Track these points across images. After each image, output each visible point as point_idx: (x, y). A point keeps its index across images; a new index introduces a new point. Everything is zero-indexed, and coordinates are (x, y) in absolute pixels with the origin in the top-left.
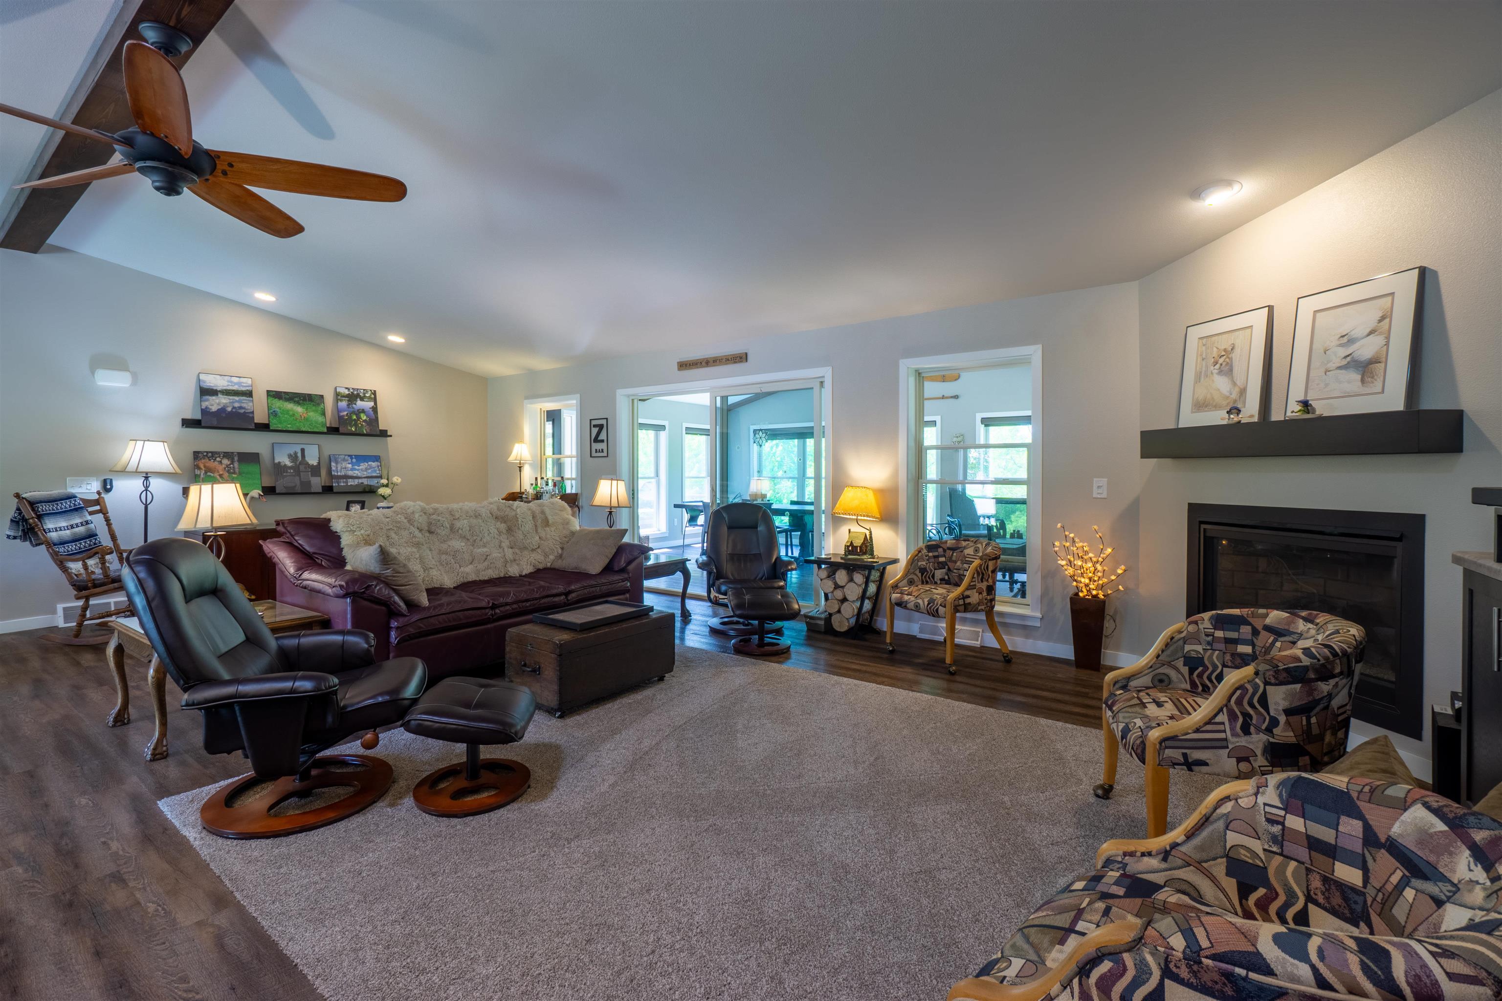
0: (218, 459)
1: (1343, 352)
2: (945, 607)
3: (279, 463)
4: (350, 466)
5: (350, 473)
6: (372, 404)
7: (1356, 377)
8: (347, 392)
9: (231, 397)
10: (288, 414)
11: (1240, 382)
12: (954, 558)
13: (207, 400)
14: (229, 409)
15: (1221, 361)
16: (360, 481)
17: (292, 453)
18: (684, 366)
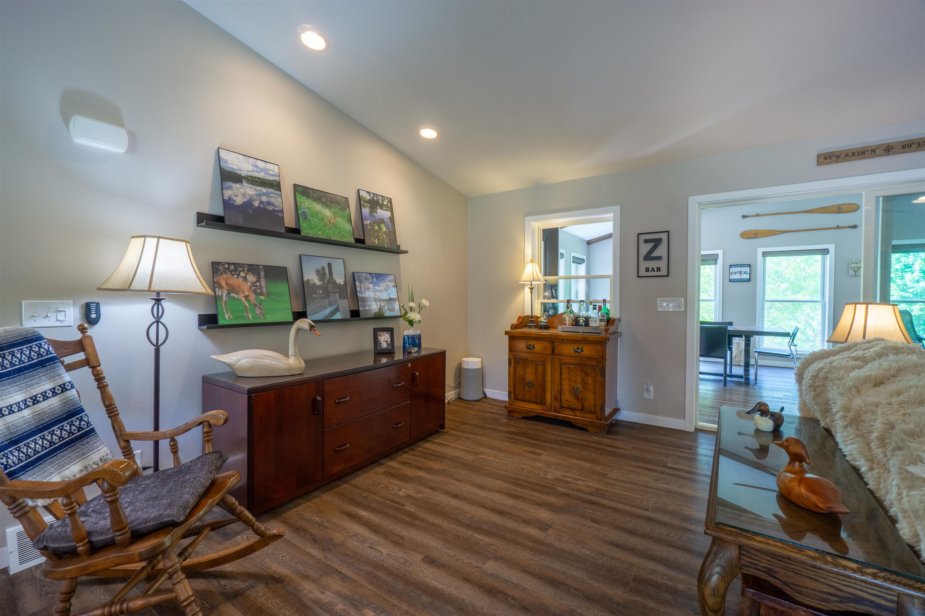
0: (242, 274)
3: (308, 280)
4: (371, 286)
5: (373, 295)
6: (388, 214)
8: (368, 197)
9: (258, 188)
10: (317, 217)
13: (230, 188)
14: (256, 204)
16: (382, 304)
17: (320, 269)
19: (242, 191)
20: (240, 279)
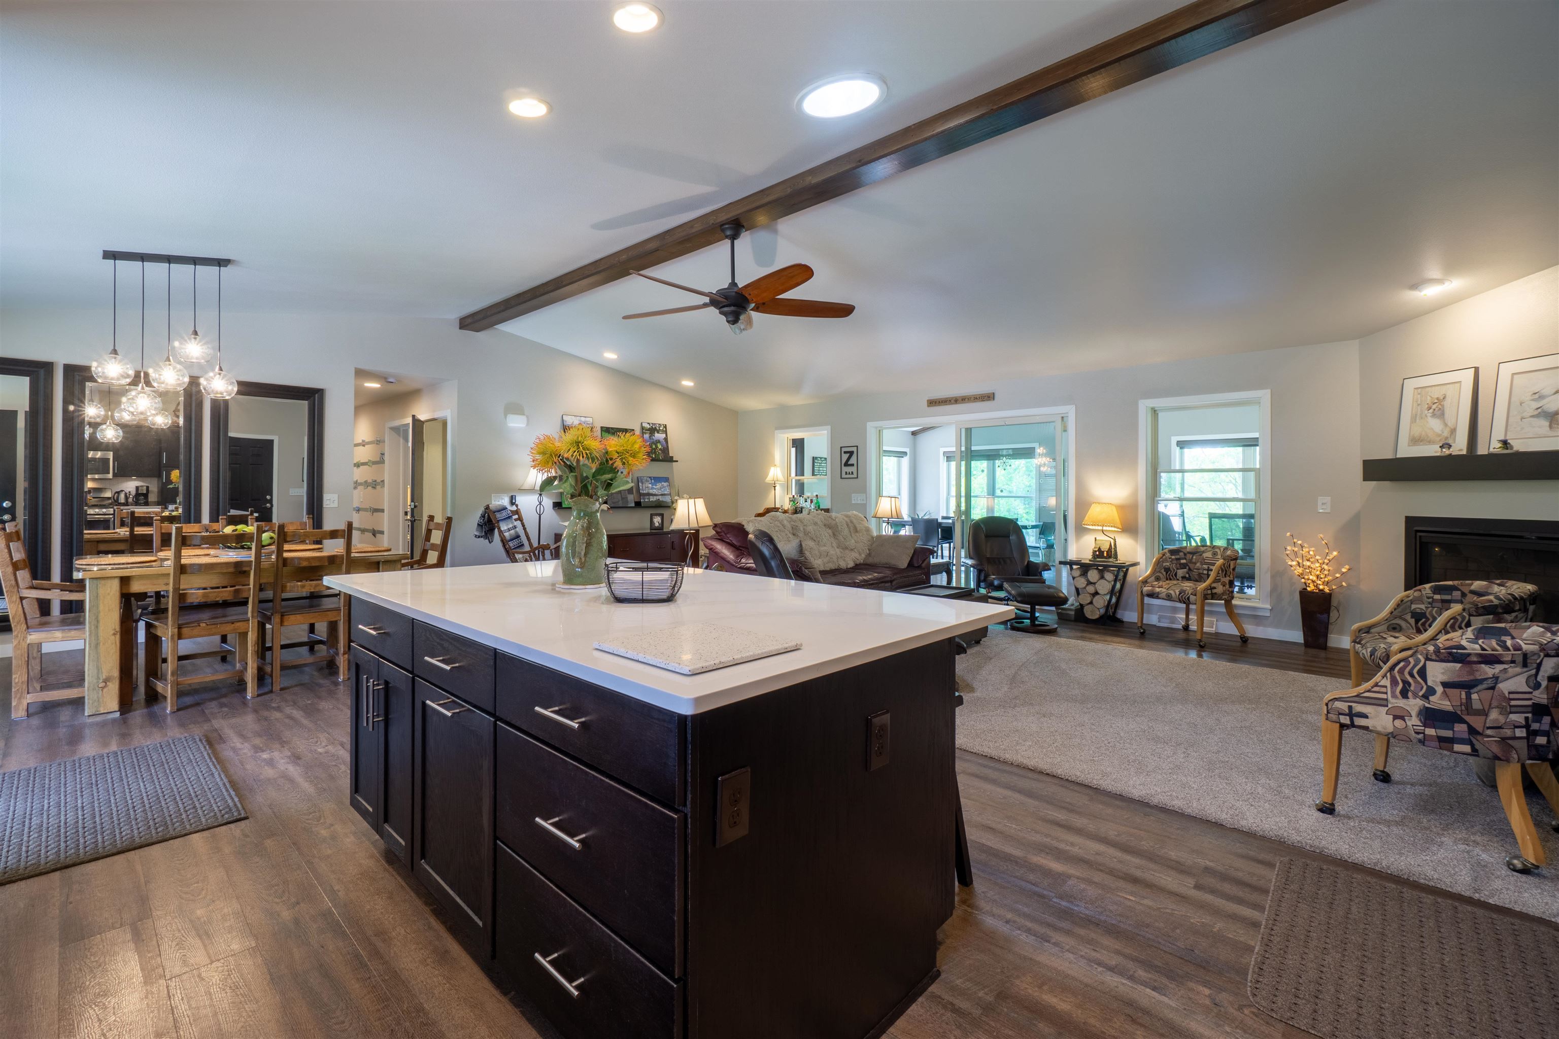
1: (1535, 405)
2: (1195, 595)
4: (650, 485)
5: (651, 491)
6: (664, 436)
7: (1546, 423)
8: (648, 426)
11: (1451, 423)
12: (1194, 560)
15: (1434, 407)
16: (658, 497)
18: (932, 403)
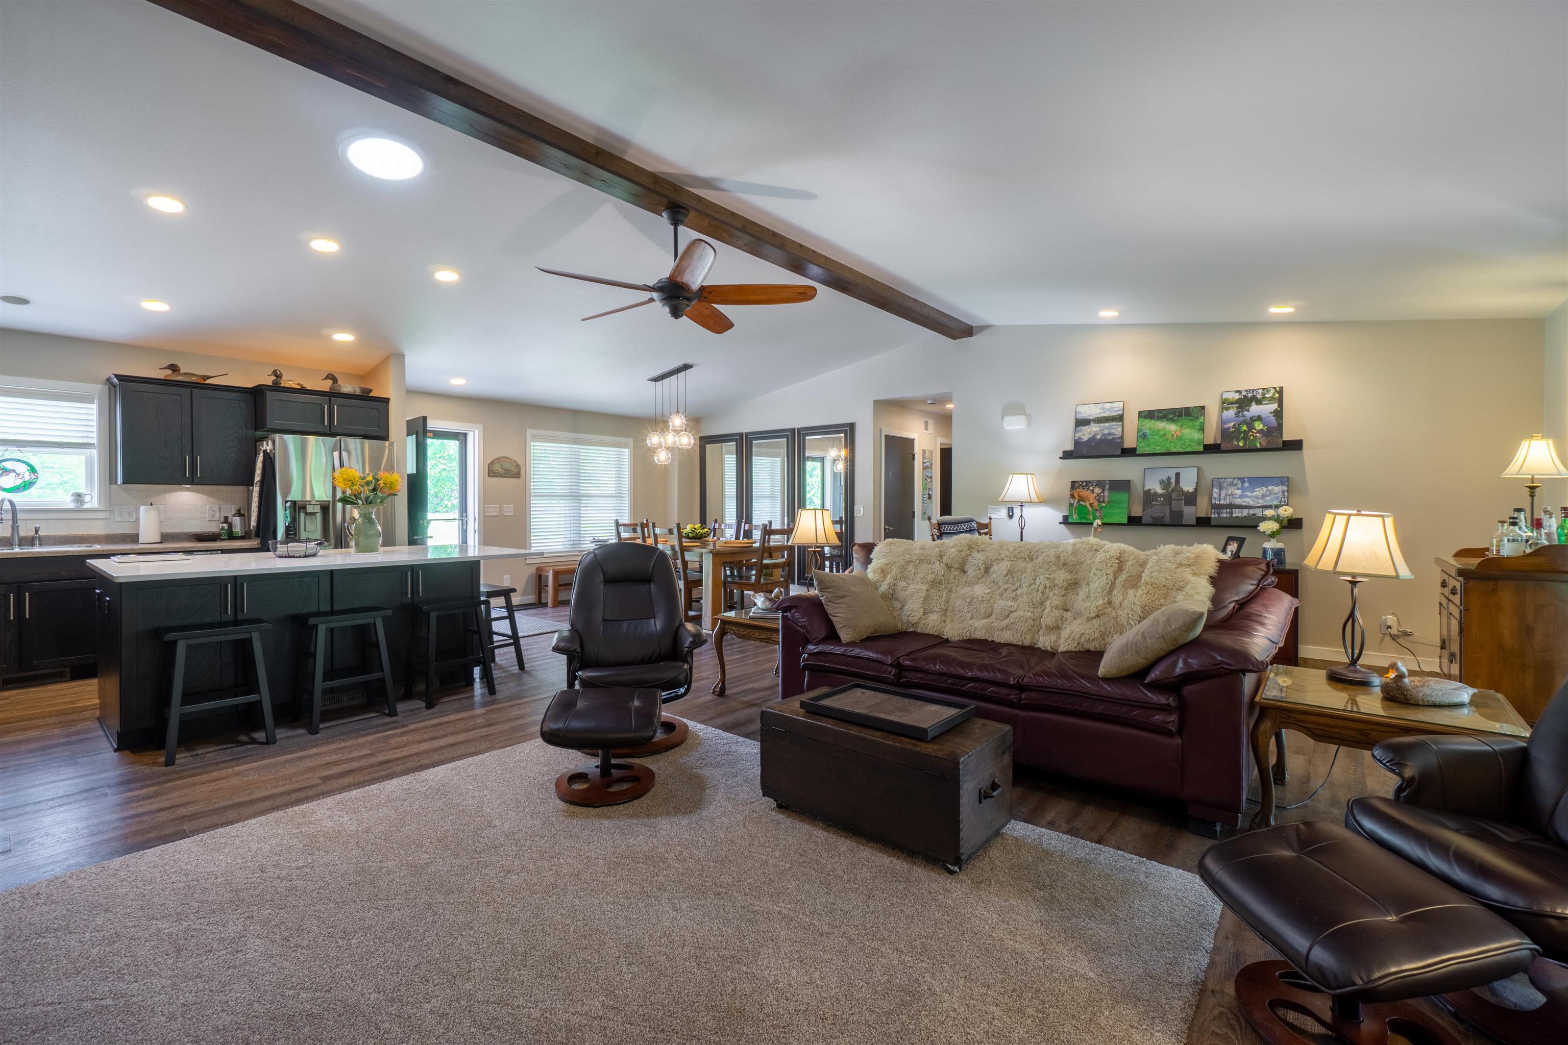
0: (1091, 488)
3: (1149, 490)
4: (1239, 492)
5: (1238, 501)
6: (1275, 406)
8: (1237, 396)
9: (1102, 425)
10: (1158, 434)
13: (1081, 430)
14: (1099, 437)
16: (1252, 512)
17: (1165, 479)
19: (1089, 430)
20: (1089, 492)
